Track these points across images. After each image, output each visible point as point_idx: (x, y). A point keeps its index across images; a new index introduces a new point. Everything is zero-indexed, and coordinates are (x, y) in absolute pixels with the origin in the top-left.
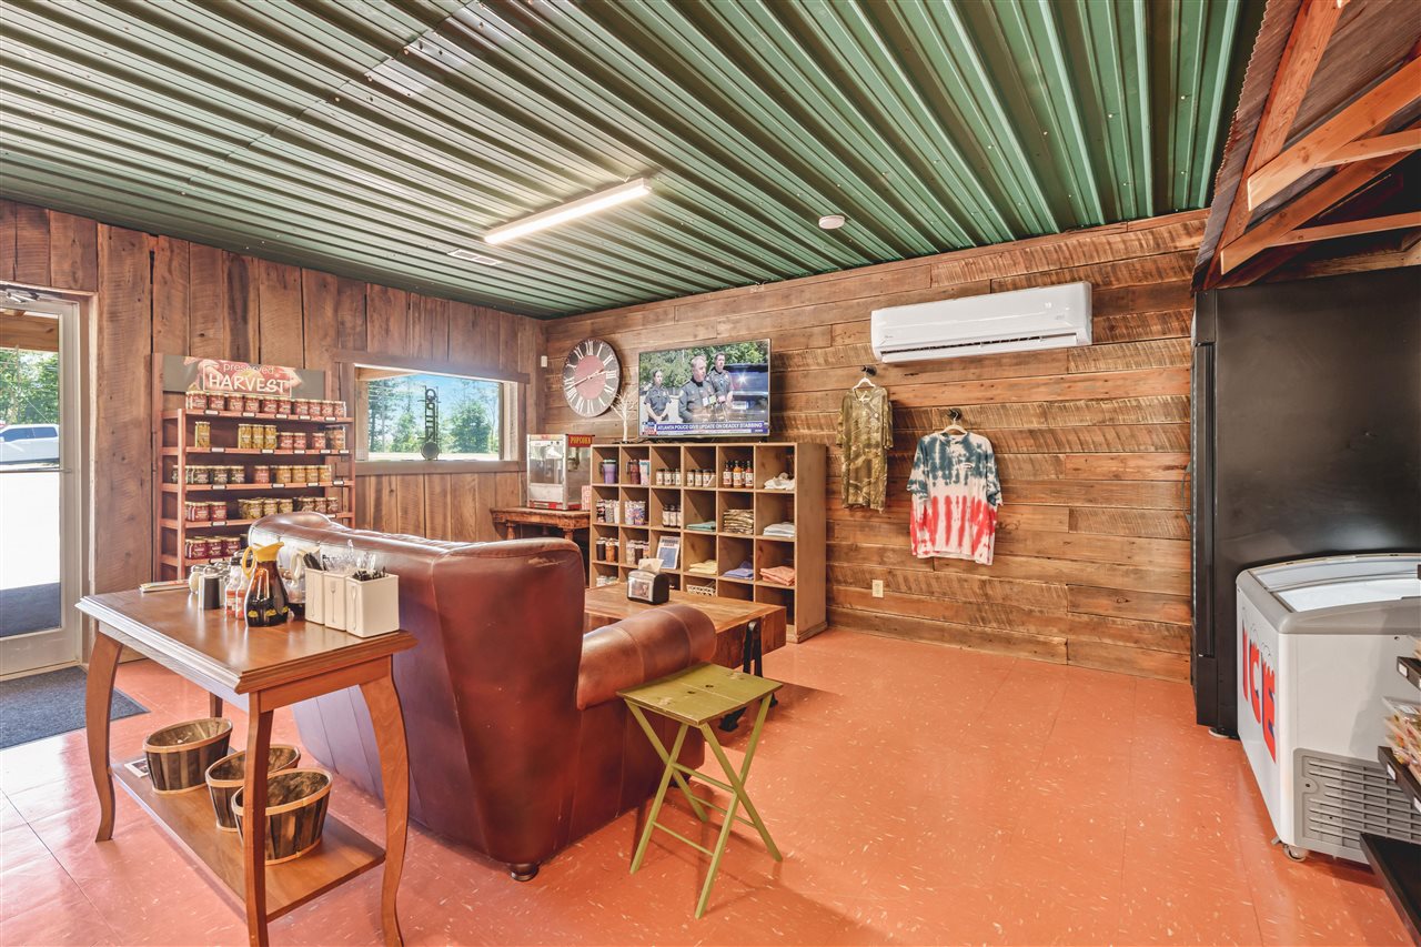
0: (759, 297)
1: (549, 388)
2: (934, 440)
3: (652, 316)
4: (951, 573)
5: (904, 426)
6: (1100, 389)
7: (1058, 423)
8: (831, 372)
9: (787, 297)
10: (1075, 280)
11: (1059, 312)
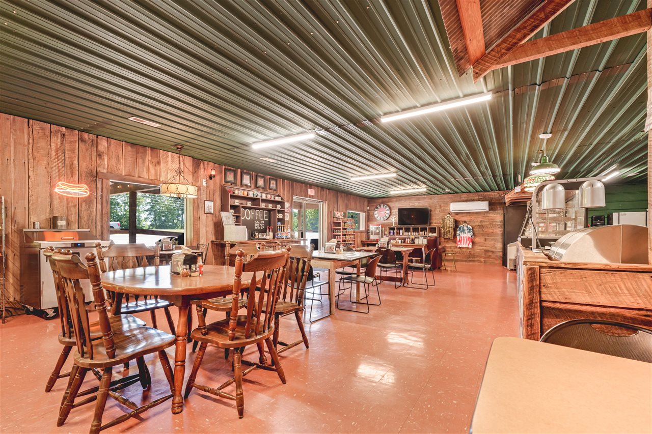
0: (425, 198)
1: (370, 214)
4: (464, 250)
5: (456, 224)
6: (490, 218)
7: (483, 224)
8: (441, 213)
9: (431, 198)
10: (486, 200)
11: (483, 206)
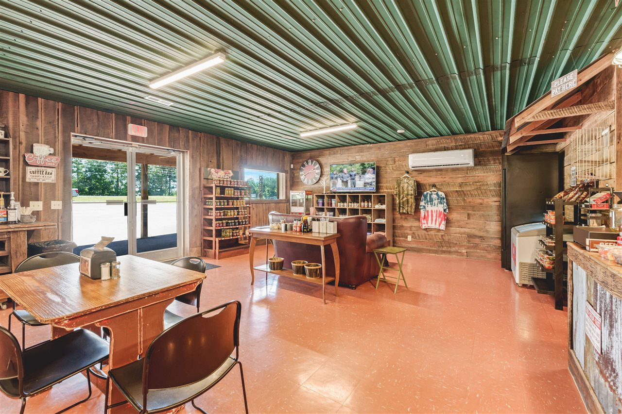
0: (370, 148)
1: (294, 175)
2: (428, 193)
3: (332, 153)
4: (432, 233)
6: (477, 179)
7: (464, 189)
8: (395, 172)
9: (379, 148)
10: (469, 148)
11: (465, 157)
